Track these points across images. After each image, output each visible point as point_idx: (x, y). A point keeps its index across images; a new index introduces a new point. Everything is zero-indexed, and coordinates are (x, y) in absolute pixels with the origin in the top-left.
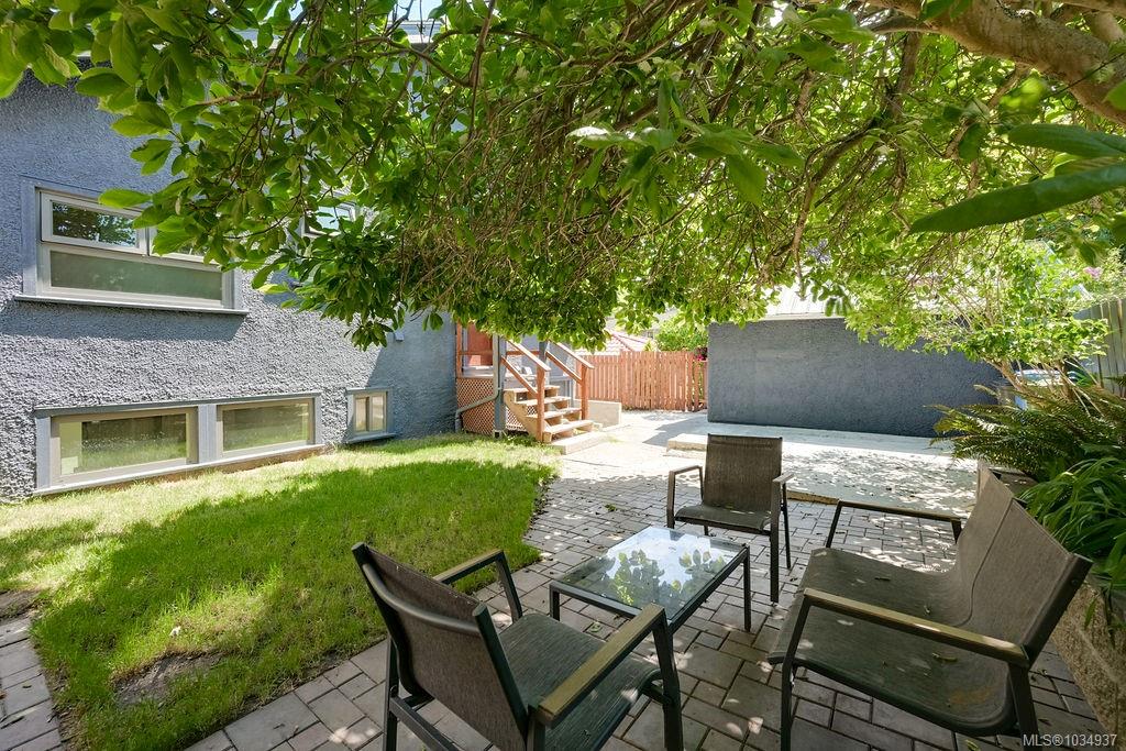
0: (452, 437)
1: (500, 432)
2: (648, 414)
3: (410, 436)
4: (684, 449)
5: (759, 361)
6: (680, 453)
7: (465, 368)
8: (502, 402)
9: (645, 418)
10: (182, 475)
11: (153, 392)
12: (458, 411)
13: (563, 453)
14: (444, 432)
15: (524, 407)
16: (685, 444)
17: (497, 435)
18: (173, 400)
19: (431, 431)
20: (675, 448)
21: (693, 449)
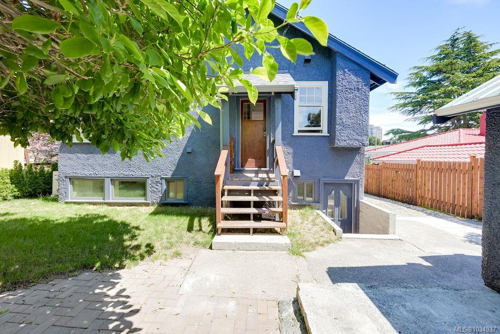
10: (100, 204)
11: (92, 173)
13: (210, 248)
18: (97, 176)
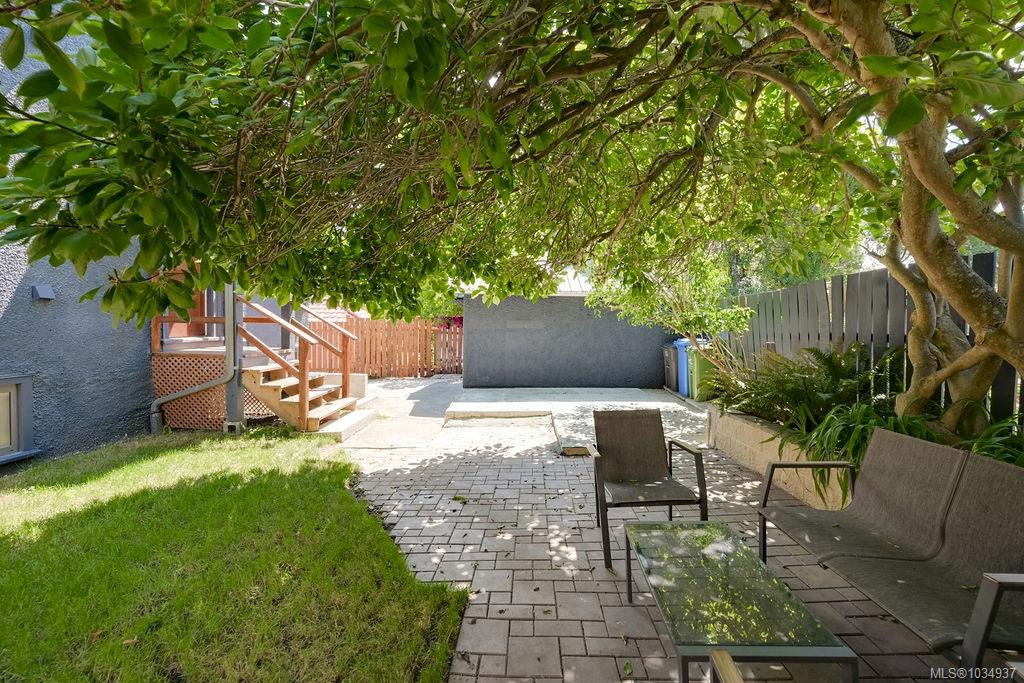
0: (149, 441)
1: (237, 424)
2: (383, 383)
3: (70, 448)
4: (463, 419)
5: (509, 330)
6: (461, 422)
7: (165, 340)
8: (240, 384)
9: (384, 387)
12: (156, 402)
13: (338, 441)
14: (131, 434)
15: (276, 389)
16: (464, 413)
17: (232, 429)
19: (109, 436)
20: (454, 418)
21: (472, 417)
